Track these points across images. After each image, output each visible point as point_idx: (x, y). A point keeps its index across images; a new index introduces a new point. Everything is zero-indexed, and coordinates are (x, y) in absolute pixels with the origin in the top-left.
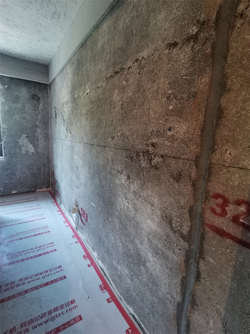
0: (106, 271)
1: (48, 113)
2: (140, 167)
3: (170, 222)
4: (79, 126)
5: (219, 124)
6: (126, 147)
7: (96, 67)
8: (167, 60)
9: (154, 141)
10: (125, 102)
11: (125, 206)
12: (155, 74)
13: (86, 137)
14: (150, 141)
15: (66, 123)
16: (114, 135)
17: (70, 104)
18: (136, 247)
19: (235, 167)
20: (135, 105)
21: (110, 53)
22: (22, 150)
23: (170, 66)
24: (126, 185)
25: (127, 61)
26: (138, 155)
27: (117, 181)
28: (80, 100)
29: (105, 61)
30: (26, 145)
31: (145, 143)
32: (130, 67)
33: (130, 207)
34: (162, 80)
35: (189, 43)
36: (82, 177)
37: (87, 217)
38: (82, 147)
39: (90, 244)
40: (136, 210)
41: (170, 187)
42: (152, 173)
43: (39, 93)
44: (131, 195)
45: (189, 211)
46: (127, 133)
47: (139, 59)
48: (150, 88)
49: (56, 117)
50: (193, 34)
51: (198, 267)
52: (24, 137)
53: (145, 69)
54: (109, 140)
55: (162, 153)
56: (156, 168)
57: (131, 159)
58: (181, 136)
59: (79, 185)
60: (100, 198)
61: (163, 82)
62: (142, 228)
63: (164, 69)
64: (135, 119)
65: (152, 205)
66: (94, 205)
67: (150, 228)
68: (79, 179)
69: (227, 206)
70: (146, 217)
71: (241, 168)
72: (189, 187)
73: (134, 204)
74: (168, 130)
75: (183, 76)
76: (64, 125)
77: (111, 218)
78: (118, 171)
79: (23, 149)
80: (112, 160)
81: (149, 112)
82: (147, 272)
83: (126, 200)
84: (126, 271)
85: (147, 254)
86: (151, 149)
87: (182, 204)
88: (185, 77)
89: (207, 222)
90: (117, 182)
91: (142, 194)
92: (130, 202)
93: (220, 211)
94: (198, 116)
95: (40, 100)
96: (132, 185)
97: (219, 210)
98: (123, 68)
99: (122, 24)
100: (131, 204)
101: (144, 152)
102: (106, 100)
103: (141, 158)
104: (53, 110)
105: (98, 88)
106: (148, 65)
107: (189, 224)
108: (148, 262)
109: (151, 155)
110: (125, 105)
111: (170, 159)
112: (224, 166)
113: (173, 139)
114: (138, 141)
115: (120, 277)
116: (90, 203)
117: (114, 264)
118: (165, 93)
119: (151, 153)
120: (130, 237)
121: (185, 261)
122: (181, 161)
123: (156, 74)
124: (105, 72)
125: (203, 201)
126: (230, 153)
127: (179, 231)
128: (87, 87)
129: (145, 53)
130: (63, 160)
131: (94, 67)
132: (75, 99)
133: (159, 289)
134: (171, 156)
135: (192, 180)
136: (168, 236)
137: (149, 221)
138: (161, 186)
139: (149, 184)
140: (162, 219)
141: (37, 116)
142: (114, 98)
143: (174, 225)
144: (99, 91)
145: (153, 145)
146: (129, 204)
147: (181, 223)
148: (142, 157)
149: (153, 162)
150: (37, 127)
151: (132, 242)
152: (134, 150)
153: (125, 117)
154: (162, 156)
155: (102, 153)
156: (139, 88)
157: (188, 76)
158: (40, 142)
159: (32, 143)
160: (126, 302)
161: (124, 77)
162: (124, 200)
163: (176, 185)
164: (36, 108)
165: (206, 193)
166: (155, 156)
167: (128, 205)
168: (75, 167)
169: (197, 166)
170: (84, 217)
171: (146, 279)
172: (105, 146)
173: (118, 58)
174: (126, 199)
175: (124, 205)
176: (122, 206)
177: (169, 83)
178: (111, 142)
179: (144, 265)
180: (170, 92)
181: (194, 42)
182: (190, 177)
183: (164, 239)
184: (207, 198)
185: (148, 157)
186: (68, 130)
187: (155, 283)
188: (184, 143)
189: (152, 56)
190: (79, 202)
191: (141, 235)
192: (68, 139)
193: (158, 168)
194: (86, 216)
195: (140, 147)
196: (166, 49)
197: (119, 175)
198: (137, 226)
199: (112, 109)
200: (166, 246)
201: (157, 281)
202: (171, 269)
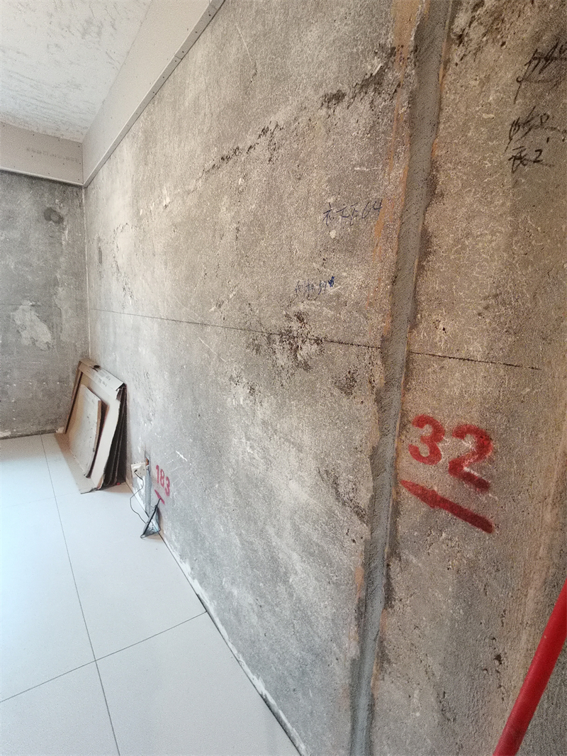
0: (209, 602)
1: (82, 252)
2: (274, 366)
3: (335, 484)
4: (149, 280)
5: (423, 266)
6: (246, 323)
7: (182, 145)
8: (323, 130)
9: (301, 307)
10: (244, 224)
11: (246, 454)
12: (301, 161)
13: (165, 304)
14: (294, 308)
15: (123, 274)
16: (222, 298)
17: (130, 231)
18: (269, 544)
19: (454, 358)
20: (263, 231)
21: (212, 114)
22: (21, 335)
23: (330, 143)
24: (247, 409)
25: (247, 133)
26: (270, 340)
27: (229, 399)
28: (150, 221)
29: (200, 132)
30: (31, 326)
31: (284, 313)
32: (251, 147)
33: (256, 456)
34: (315, 175)
35: (366, 93)
36: (158, 396)
37: (168, 486)
38: (156, 326)
39: (176, 544)
40: (268, 462)
41: (333, 409)
42: (298, 378)
43: (62, 205)
44: (257, 431)
45: (371, 457)
46: (249, 293)
47: (270, 128)
48: (292, 193)
49: (101, 262)
50: (374, 74)
51: (388, 577)
52: (25, 307)
53: (282, 151)
54: (213, 309)
55: (316, 333)
56: (307, 367)
57: (257, 350)
58: (353, 296)
59: (151, 414)
60: (194, 439)
61: (317, 179)
62: (281, 502)
63: (319, 150)
64: (264, 262)
65: (300, 449)
66: (182, 456)
67: (296, 499)
68: (150, 401)
69: (440, 440)
70: (289, 477)
71: (464, 360)
72: (370, 405)
73: (265, 449)
74: (328, 284)
75: (354, 166)
76: (118, 280)
77: (219, 482)
78: (231, 378)
79: (24, 334)
80: (219, 355)
81: (291, 245)
82: (291, 595)
83: (248, 442)
84: (250, 599)
85: (290, 558)
86: (295, 325)
87: (357, 443)
88: (358, 169)
89: (404, 477)
90: (230, 402)
91: (278, 426)
92: (255, 445)
93: (427, 453)
94: (385, 250)
95: (65, 223)
96: (259, 408)
97: (425, 451)
98: (238, 148)
99: (234, 50)
100: (259, 449)
101: (281, 334)
102: (205, 219)
103: (277, 346)
104: (95, 246)
105: (189, 193)
106: (288, 142)
107: (371, 485)
108: (292, 575)
109: (296, 339)
110: (244, 229)
111: (333, 347)
112: (434, 355)
113: (338, 302)
114: (269, 308)
115: (237, 614)
116: (175, 452)
117: (226, 585)
118: (322, 204)
119: (295, 335)
120: (256, 523)
121: (364, 565)
122: (354, 349)
123: (303, 161)
124: (202, 157)
125: (397, 433)
126: (444, 329)
127: (351, 500)
128: (165, 192)
129: (281, 116)
130: (118, 359)
131: (179, 146)
132: (140, 219)
133: (314, 632)
134: (335, 339)
135: (375, 389)
136: (331, 514)
137: (294, 485)
138: (316, 406)
139: (292, 402)
140: (320, 479)
141: (56, 257)
142: (220, 216)
143: (341, 490)
144: (191, 200)
145: (300, 318)
146: (253, 450)
147: (355, 484)
148: (278, 344)
149: (300, 354)
150: (56, 283)
151: (262, 533)
152: (264, 330)
153: (242, 257)
154: (318, 341)
155: (198, 340)
156: (271, 193)
157: (364, 165)
158: (64, 317)
159: (46, 320)
160: (249, 668)
161: (239, 169)
162: (244, 440)
163: (345, 401)
164: (54, 240)
165: (403, 416)
166: (303, 342)
167: (252, 452)
168: (142, 373)
169: (384, 358)
170: (163, 485)
171: (288, 613)
172: (202, 324)
173: (228, 127)
174: (248, 439)
175: (244, 452)
176: (241, 456)
177: (329, 181)
178: (217, 313)
179: (285, 582)
180: (331, 200)
181: (375, 90)
182: (370, 382)
183: (324, 520)
184: (403, 426)
185: (290, 343)
186: (127, 289)
187: (306, 620)
188: (359, 311)
189: (294, 123)
190: (152, 452)
191: (278, 517)
192: (126, 311)
193: (310, 368)
194: (166, 482)
195: (273, 322)
196: (322, 106)
197: (232, 387)
198: (270, 497)
199: (218, 238)
200: (327, 536)
201: (310, 614)
202: (337, 585)
